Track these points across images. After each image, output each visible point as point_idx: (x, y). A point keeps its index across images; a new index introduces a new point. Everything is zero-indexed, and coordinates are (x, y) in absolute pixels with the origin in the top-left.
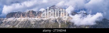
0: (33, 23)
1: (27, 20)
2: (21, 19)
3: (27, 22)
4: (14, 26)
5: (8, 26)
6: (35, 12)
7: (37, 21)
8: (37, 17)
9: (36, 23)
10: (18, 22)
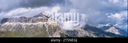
0: (24, 27)
1: (19, 24)
2: (14, 24)
3: (19, 26)
4: (8, 29)
5: (3, 30)
6: (26, 18)
7: (27, 26)
8: (28, 22)
9: (26, 27)
10: (12, 26)
